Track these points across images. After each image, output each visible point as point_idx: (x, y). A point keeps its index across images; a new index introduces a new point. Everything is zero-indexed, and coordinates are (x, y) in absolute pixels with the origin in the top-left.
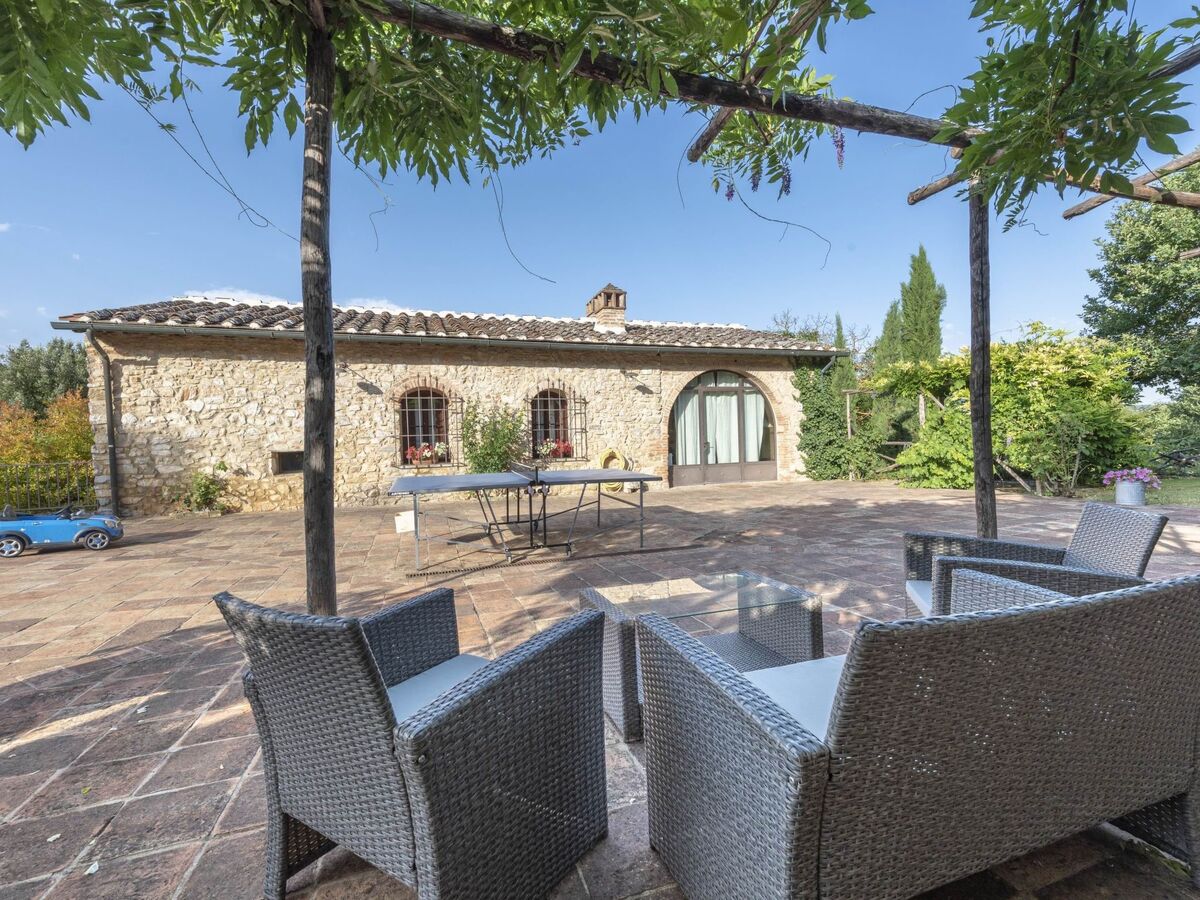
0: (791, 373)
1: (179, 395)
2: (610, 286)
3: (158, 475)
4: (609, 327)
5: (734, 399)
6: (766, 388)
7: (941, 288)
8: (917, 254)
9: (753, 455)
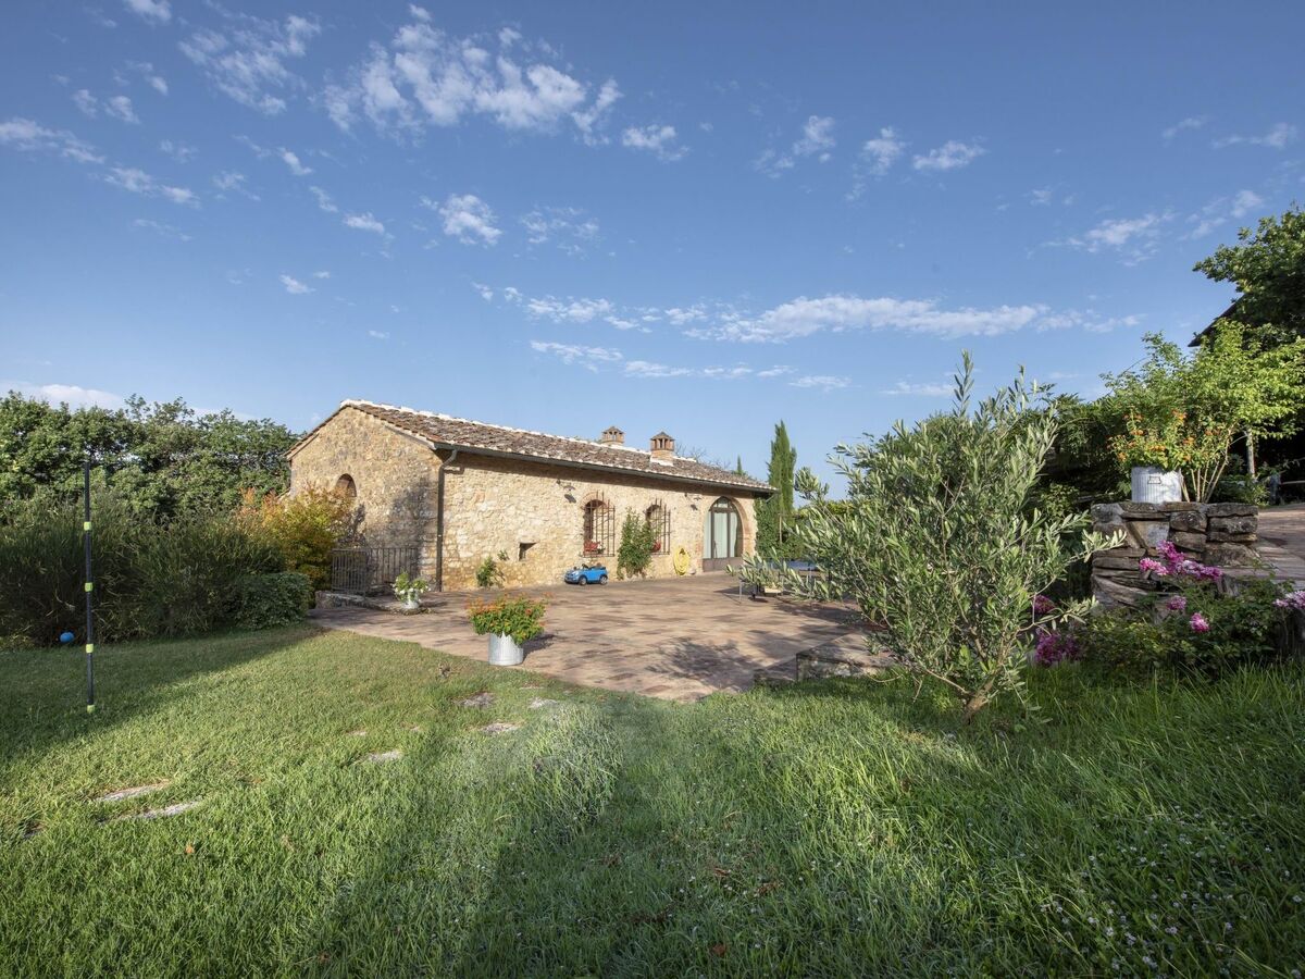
0: (753, 501)
1: (474, 499)
2: (663, 433)
3: (459, 560)
4: (663, 462)
5: (725, 515)
6: (742, 509)
7: (793, 450)
8: (780, 426)
9: (732, 554)
